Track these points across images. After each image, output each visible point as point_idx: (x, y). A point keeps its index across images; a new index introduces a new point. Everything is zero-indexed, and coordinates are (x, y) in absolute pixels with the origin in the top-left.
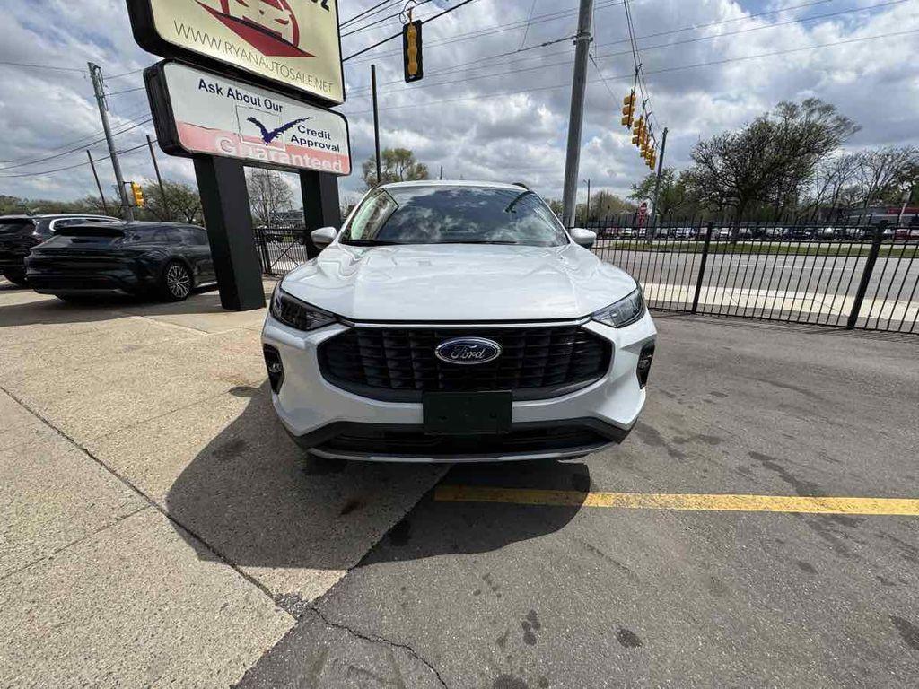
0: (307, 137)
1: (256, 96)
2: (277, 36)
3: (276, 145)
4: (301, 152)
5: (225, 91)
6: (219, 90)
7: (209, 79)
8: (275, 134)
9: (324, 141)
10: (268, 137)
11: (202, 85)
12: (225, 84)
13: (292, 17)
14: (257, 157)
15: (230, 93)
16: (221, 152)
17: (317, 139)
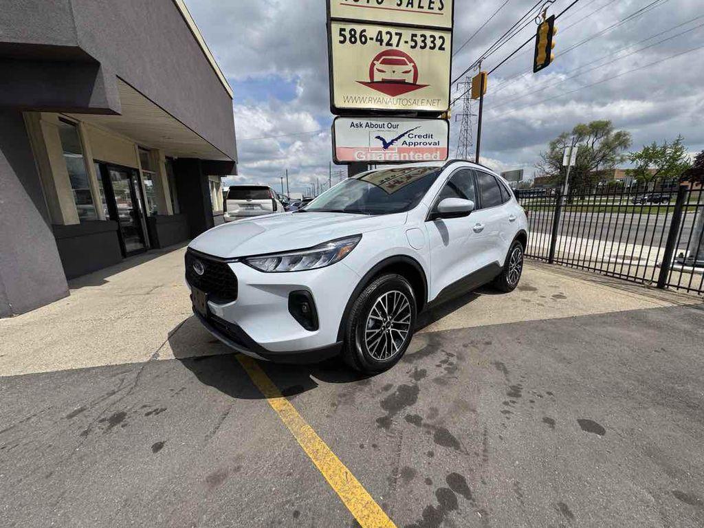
0: (413, 140)
1: (382, 123)
2: (402, 82)
3: (392, 149)
4: (408, 151)
5: (364, 125)
6: (361, 125)
7: (356, 121)
8: (391, 143)
9: (428, 140)
10: (386, 145)
11: (352, 125)
12: (364, 121)
13: (415, 67)
14: (378, 159)
15: (367, 125)
16: (358, 159)
17: (422, 140)
